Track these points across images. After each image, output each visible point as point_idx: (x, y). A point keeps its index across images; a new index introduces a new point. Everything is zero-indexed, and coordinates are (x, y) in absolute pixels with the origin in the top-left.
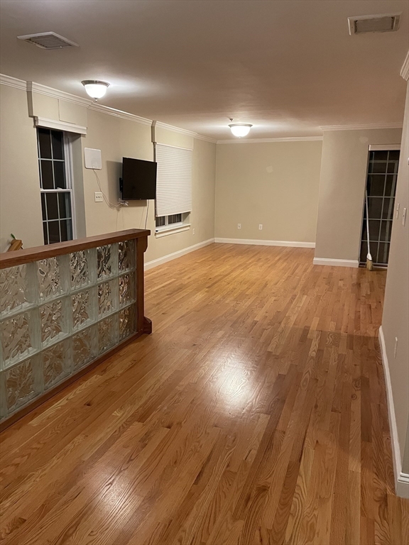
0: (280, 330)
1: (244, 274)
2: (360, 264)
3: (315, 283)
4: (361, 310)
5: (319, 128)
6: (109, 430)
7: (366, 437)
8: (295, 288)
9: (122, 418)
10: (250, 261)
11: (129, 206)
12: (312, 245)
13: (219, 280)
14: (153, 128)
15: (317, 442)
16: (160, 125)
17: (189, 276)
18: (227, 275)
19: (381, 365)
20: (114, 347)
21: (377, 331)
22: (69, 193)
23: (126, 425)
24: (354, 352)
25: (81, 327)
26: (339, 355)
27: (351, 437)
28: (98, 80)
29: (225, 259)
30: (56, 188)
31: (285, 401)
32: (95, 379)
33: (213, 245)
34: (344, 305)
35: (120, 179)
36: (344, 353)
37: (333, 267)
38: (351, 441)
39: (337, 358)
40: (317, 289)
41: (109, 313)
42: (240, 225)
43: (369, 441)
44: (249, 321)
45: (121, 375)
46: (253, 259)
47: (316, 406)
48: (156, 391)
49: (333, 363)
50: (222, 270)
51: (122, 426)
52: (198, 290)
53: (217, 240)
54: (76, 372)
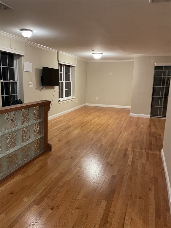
0: (114, 150)
1: (98, 120)
2: (151, 117)
3: (130, 125)
4: (152, 139)
5: (133, 56)
6: (19, 210)
7: (158, 216)
8: (121, 128)
9: (28, 203)
10: (101, 114)
11: (46, 89)
12: (129, 107)
13: (87, 124)
14: (58, 54)
15: (132, 219)
16: (61, 53)
17: (72, 122)
18: (90, 121)
19: (163, 170)
20: (30, 159)
21: (160, 151)
22: (16, 83)
23: (29, 207)
24: (149, 162)
25: (11, 150)
26: (143, 164)
27: (150, 215)
28: (28, 28)
29: (90, 113)
30: (10, 80)
31: (115, 192)
32: (18, 178)
33: (85, 107)
34: (144, 137)
35: (41, 76)
36: (145, 163)
37: (138, 118)
38: (150, 218)
39: (141, 165)
40: (131, 128)
41: (28, 142)
42: (97, 98)
43: (159, 218)
44: (99, 145)
45: (32, 175)
46: (103, 113)
47: (131, 195)
48: (49, 185)
49: (139, 169)
50: (89, 119)
51: (27, 207)
52: (76, 128)
53: (87, 104)
54: (8, 174)
